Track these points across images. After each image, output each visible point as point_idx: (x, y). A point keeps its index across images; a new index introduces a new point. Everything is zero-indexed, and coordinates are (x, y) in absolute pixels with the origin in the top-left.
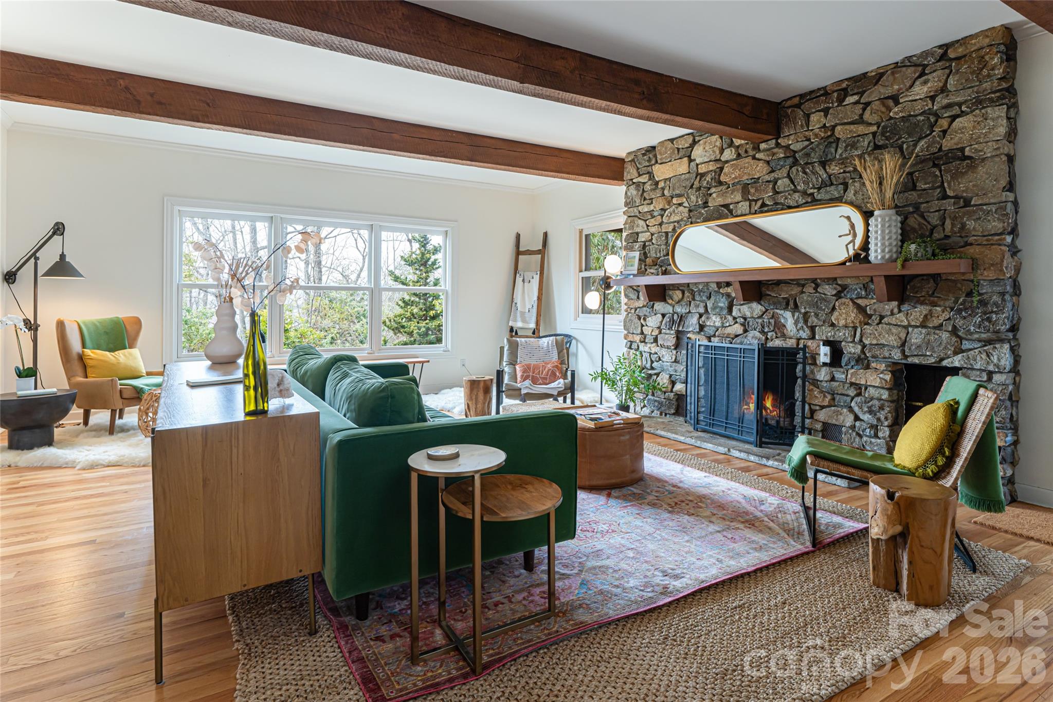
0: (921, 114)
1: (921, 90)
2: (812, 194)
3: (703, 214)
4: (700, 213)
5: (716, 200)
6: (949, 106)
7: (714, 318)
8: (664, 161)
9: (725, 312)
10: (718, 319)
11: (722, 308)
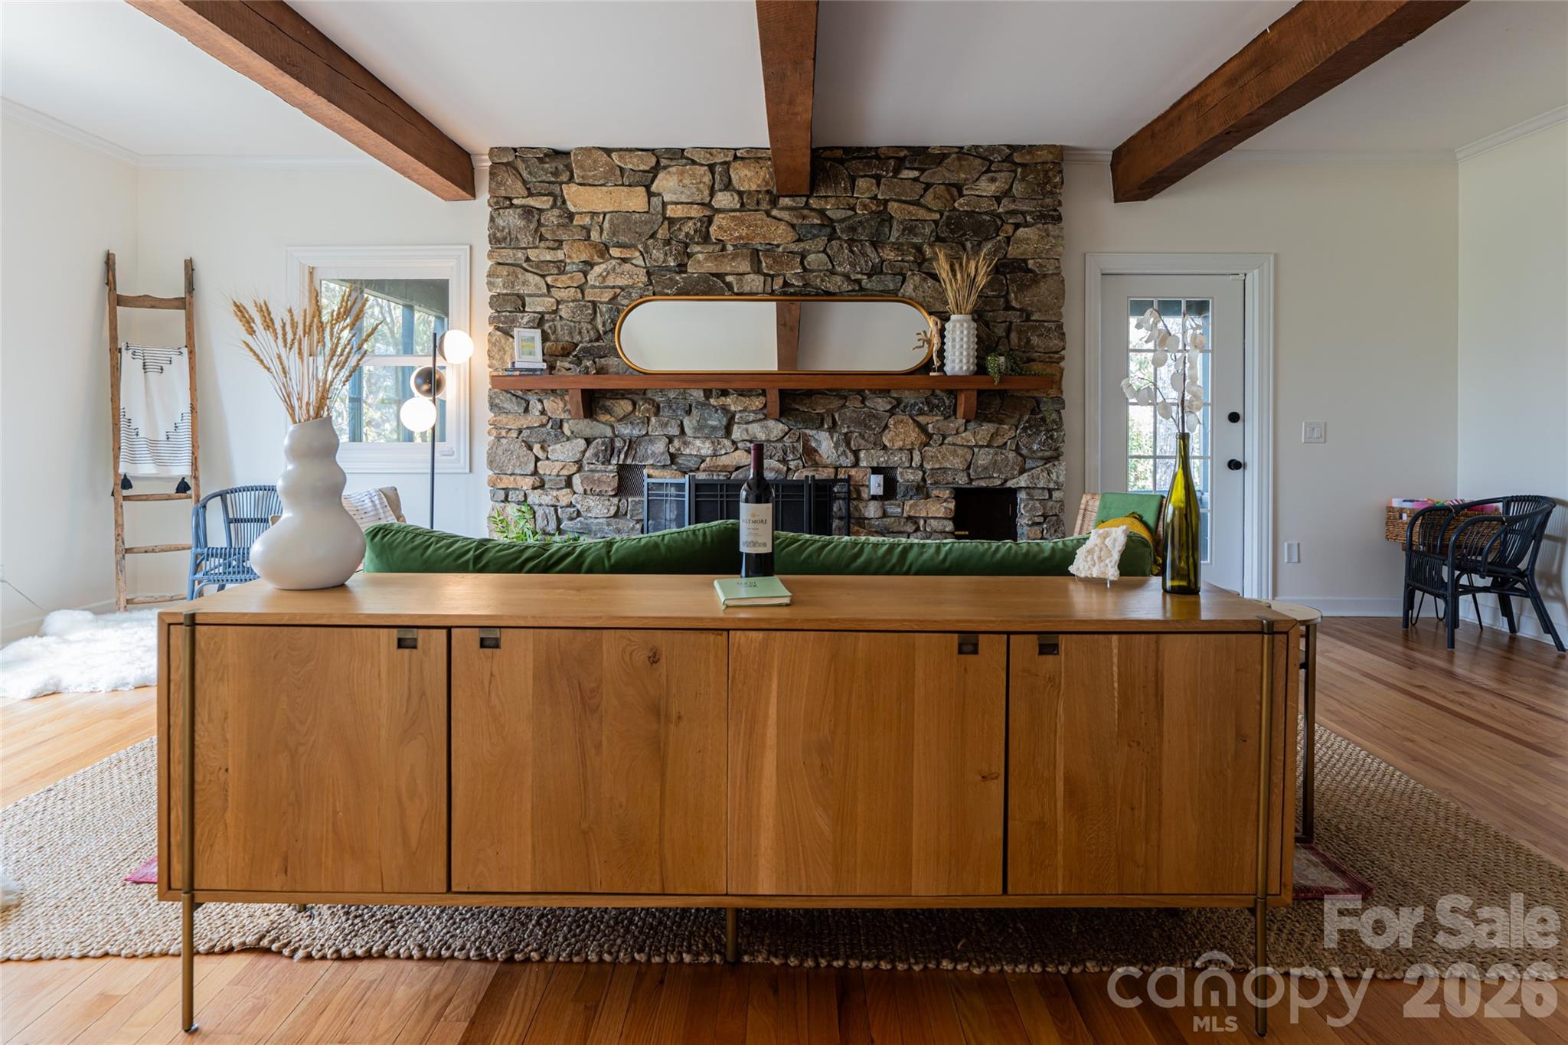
0: (986, 213)
1: (987, 188)
2: (858, 282)
3: (677, 283)
4: (671, 279)
5: (701, 263)
6: (1013, 213)
7: (698, 443)
8: (590, 181)
9: (722, 432)
10: (708, 444)
11: (714, 428)
